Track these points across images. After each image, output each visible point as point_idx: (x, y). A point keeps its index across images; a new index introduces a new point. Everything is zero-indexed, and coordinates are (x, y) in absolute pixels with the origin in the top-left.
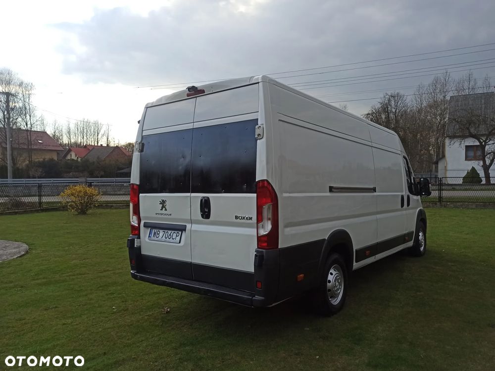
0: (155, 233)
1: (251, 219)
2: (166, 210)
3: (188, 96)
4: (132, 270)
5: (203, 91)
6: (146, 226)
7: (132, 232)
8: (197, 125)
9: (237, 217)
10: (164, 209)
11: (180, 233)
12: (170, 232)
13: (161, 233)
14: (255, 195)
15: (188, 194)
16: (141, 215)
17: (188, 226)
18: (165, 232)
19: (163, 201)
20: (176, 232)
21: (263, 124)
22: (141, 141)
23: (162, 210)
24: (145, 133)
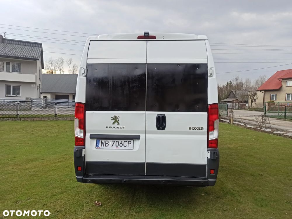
0: (102, 143)
1: (202, 129)
2: (118, 124)
3: (138, 38)
4: (76, 175)
5: (154, 38)
6: (92, 137)
7: (76, 144)
8: (150, 62)
9: (190, 128)
10: (116, 123)
11: (132, 141)
12: (120, 141)
13: (110, 142)
14: (206, 113)
15: (144, 112)
16: (87, 129)
17: (142, 136)
18: (114, 141)
19: (115, 117)
20: (127, 141)
21: (213, 68)
22: (86, 67)
23: (114, 124)
24: (90, 61)
